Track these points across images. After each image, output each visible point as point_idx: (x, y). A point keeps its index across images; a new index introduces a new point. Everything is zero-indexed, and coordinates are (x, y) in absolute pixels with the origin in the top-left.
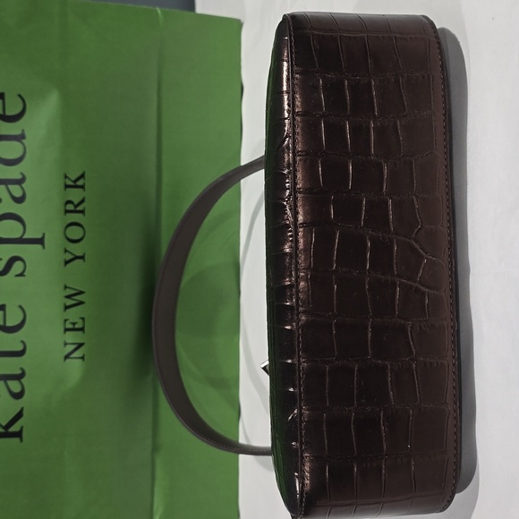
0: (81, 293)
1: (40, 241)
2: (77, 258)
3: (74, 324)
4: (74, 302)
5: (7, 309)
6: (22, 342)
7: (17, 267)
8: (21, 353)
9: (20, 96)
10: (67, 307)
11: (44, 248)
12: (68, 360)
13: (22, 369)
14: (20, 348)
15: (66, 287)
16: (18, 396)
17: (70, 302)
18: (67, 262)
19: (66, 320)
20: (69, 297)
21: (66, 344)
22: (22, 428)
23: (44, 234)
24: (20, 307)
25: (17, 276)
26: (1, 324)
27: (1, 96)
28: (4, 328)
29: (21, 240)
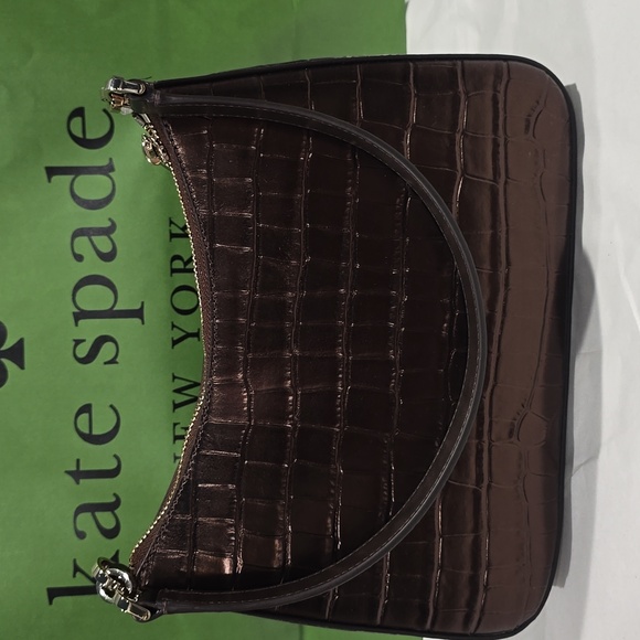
0: (196, 384)
1: (138, 314)
2: (188, 335)
4: (187, 398)
5: (94, 410)
6: (115, 456)
7: (107, 351)
8: (114, 473)
9: (106, 111)
10: (176, 406)
11: (143, 323)
13: (115, 495)
14: (112, 465)
15: (174, 377)
16: (111, 534)
17: (180, 398)
18: (175, 343)
19: (175, 425)
20: (178, 391)
21: (176, 458)
23: (143, 304)
24: (111, 406)
25: (105, 363)
26: (86, 431)
27: (79, 112)
28: (90, 438)
29: (111, 314)
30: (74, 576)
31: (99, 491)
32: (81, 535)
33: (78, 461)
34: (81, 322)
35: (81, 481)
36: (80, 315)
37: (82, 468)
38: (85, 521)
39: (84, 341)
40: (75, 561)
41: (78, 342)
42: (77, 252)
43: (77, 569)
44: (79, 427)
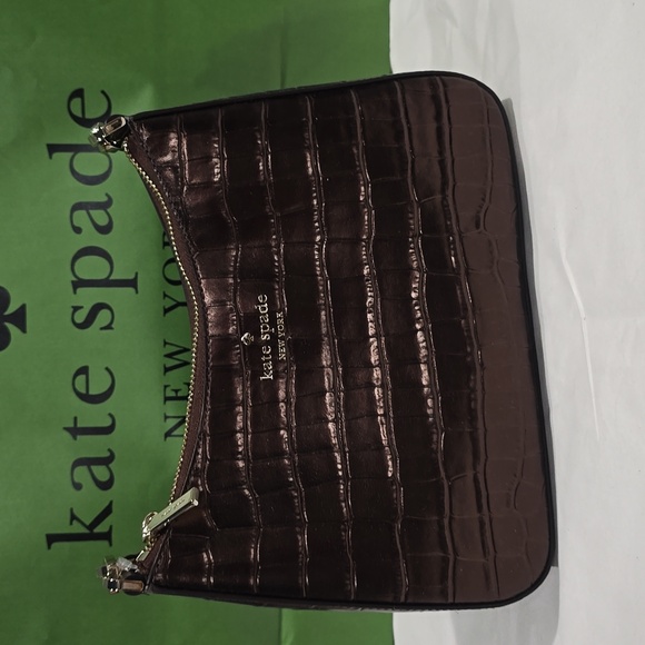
0: (186, 350)
1: (132, 283)
2: (179, 304)
3: (176, 391)
4: (177, 362)
5: (91, 372)
6: (111, 415)
7: (103, 317)
8: (108, 430)
9: (103, 92)
10: (167, 370)
11: (137, 292)
12: (168, 439)
13: (109, 450)
14: (107, 422)
15: (166, 343)
16: (105, 486)
17: (171, 362)
18: (166, 311)
19: (166, 387)
20: (169, 356)
21: (166, 417)
22: (111, 527)
23: (137, 274)
24: (107, 369)
25: (102, 329)
26: (83, 391)
27: (79, 93)
28: (87, 398)
29: (107, 283)
30: (71, 523)
31: (94, 446)
32: (78, 486)
33: (75, 419)
34: (79, 290)
35: (78, 437)
36: (79, 284)
37: (79, 425)
38: (82, 474)
39: (81, 307)
40: (72, 510)
41: (76, 309)
42: (76, 224)
43: (73, 517)
44: (77, 387)
